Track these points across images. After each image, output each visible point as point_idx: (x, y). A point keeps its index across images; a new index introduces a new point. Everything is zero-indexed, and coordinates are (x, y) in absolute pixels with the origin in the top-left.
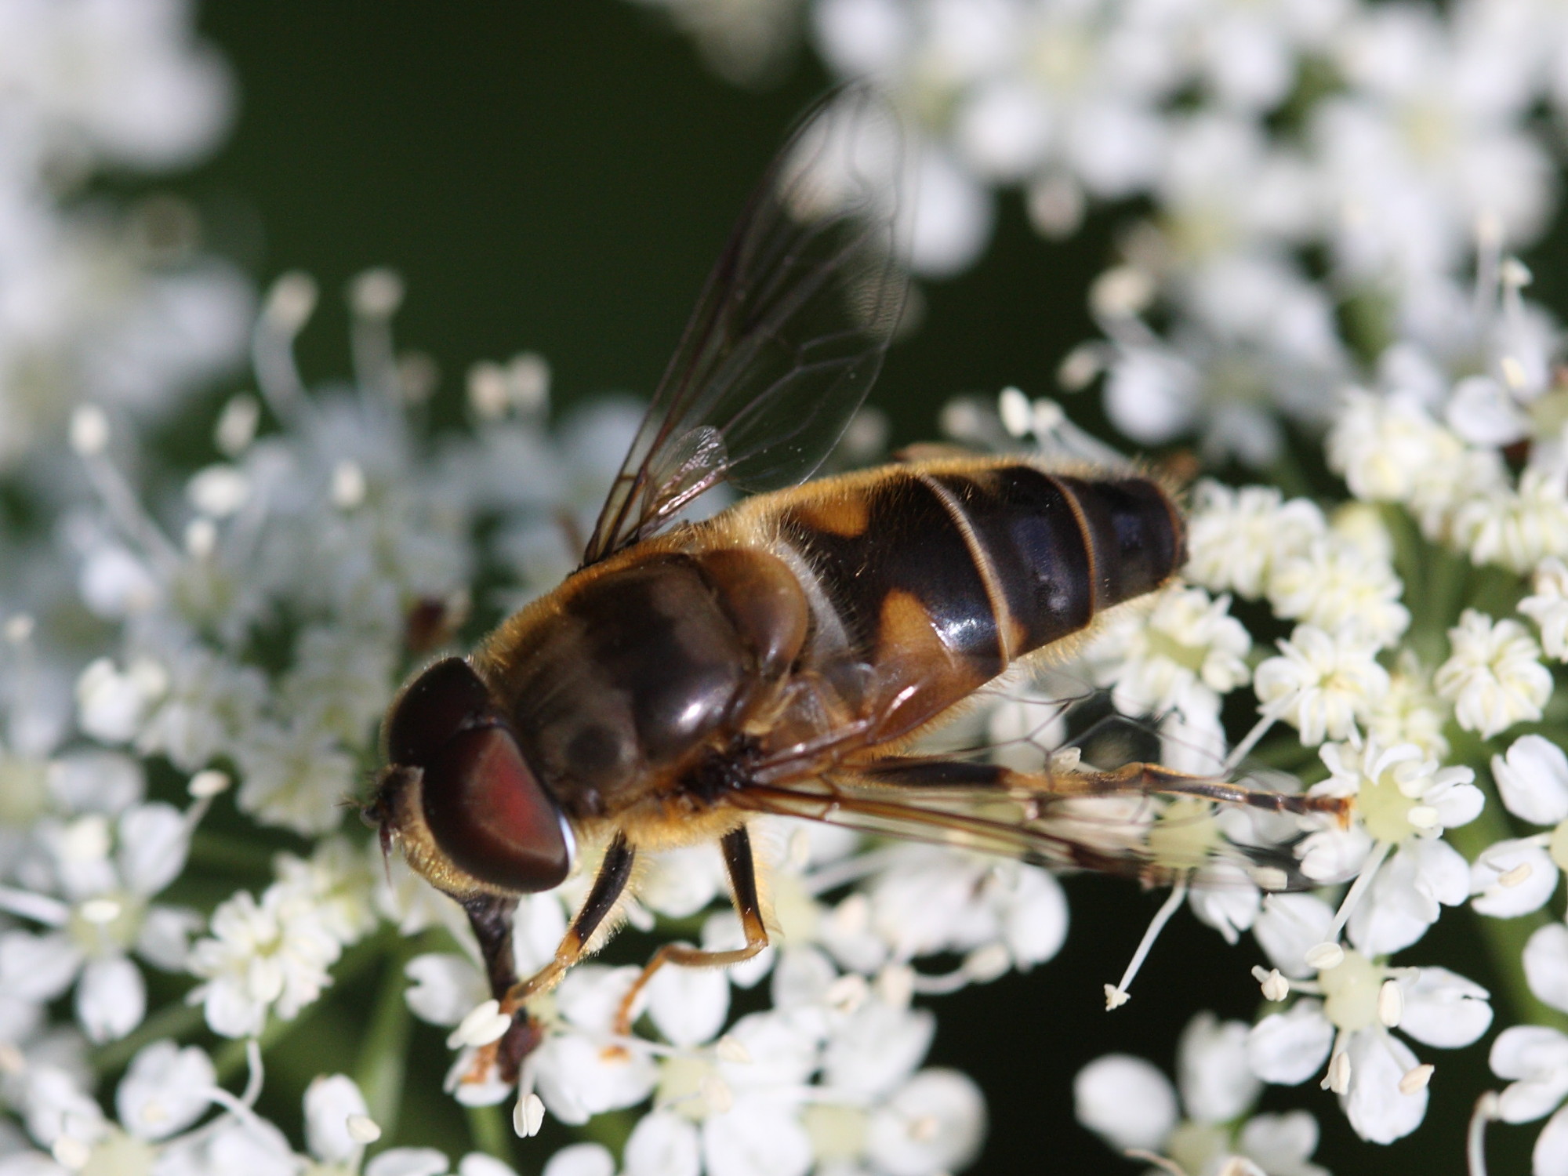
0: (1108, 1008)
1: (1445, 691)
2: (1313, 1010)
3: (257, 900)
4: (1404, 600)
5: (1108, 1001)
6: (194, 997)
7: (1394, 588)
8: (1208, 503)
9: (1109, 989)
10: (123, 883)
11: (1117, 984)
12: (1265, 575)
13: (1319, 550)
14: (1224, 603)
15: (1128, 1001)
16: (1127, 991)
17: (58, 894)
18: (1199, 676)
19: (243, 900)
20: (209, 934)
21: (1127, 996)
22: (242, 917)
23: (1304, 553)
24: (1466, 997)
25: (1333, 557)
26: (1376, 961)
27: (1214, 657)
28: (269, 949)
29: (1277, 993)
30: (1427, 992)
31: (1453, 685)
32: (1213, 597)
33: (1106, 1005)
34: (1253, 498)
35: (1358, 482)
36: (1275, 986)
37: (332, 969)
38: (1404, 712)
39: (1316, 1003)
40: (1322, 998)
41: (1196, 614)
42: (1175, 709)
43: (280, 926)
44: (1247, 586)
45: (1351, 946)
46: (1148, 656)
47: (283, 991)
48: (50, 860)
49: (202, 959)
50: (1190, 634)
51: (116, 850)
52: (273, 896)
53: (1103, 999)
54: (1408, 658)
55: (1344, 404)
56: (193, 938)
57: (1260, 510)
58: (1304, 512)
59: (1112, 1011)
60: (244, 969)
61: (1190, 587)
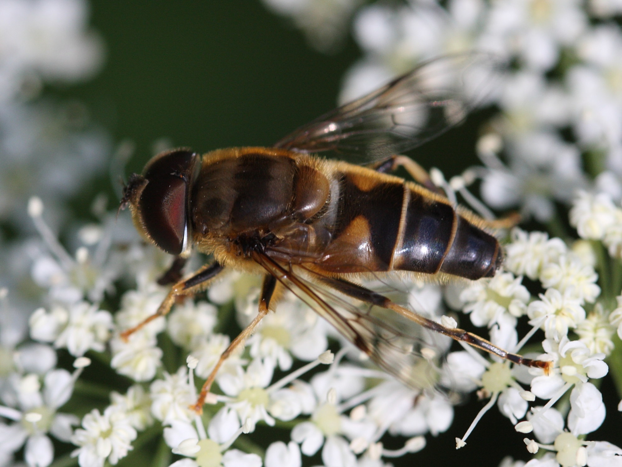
0: (457, 448)
1: (613, 323)
2: (552, 457)
3: (102, 413)
4: (598, 283)
5: (457, 445)
6: (74, 454)
7: (595, 278)
8: (517, 238)
9: (458, 439)
10: (45, 403)
11: (461, 438)
12: (539, 270)
13: (562, 260)
14: (519, 280)
15: (465, 445)
16: (465, 441)
17: (18, 408)
18: (507, 311)
19: (96, 412)
20: (81, 427)
21: (465, 443)
22: (95, 420)
23: (556, 261)
24: (617, 455)
25: (568, 263)
26: (579, 438)
27: (514, 301)
28: (106, 434)
29: (533, 450)
30: (600, 451)
31: (617, 320)
32: (515, 277)
33: (456, 446)
34: (536, 236)
35: (581, 232)
36: (532, 447)
37: (133, 443)
38: (595, 330)
39: (553, 454)
40: (556, 452)
41: (508, 283)
42: (497, 323)
43: (111, 424)
44: (531, 274)
45: (569, 431)
46: (486, 301)
47: (112, 452)
48: (15, 393)
49: (78, 438)
50: (505, 292)
51: (42, 388)
52: (109, 411)
53: (455, 444)
54: (599, 307)
55: (578, 198)
56: (74, 428)
57: (539, 241)
58: (557, 243)
59: (459, 449)
60: (95, 443)
61: (505, 272)
